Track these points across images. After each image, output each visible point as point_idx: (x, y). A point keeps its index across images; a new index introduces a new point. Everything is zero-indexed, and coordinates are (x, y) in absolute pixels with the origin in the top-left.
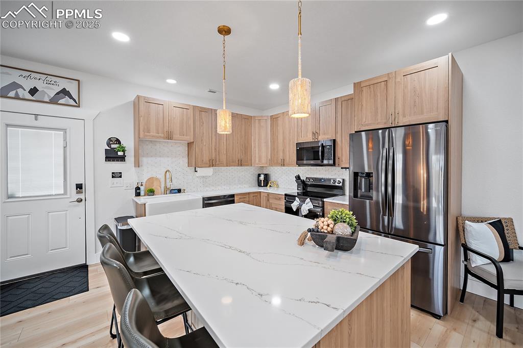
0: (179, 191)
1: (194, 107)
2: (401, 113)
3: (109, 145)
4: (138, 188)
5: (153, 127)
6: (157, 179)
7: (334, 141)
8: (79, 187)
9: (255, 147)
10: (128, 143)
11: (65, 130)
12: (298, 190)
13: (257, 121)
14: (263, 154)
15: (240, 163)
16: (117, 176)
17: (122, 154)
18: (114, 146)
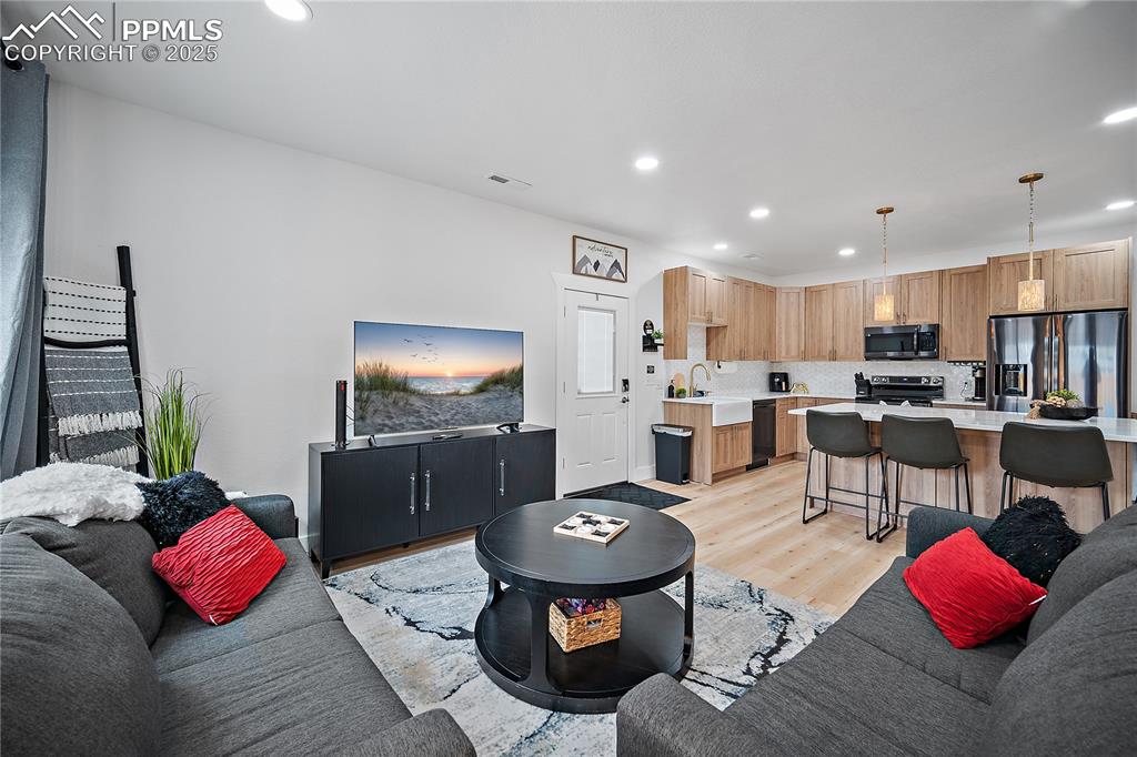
0: (702, 393)
2: (1062, 295)
3: (645, 329)
4: (671, 388)
5: (697, 308)
6: (683, 376)
7: (938, 326)
8: (625, 382)
9: (780, 333)
10: (659, 327)
11: (613, 312)
12: (858, 393)
13: (784, 295)
14: (794, 343)
16: (651, 370)
17: (657, 341)
18: (649, 332)
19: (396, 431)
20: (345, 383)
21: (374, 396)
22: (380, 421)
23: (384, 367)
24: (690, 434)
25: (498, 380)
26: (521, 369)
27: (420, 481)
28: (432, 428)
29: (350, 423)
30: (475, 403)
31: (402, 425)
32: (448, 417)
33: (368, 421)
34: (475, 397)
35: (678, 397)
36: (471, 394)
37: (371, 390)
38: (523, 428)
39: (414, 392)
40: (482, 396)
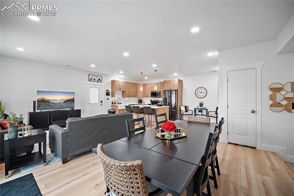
0: (121, 104)
1: (125, 82)
2: (172, 87)
3: (107, 91)
4: (112, 102)
5: (117, 88)
6: (116, 100)
7: (160, 92)
8: (102, 101)
10: (110, 91)
11: (99, 88)
12: (151, 103)
13: (139, 85)
14: (141, 94)
15: (135, 97)
16: (108, 99)
17: (109, 94)
18: (108, 92)
19: (47, 109)
20: (35, 101)
21: (42, 103)
22: (43, 108)
23: (44, 98)
24: (114, 111)
25: (69, 100)
26: (74, 99)
27: (50, 118)
28: (54, 109)
29: (36, 108)
30: (63, 104)
31: (48, 108)
32: (58, 107)
33: (41, 108)
34: (64, 103)
35: (114, 104)
36: (63, 103)
37: (41, 102)
38: (75, 109)
39: (50, 102)
40: (65, 103)
